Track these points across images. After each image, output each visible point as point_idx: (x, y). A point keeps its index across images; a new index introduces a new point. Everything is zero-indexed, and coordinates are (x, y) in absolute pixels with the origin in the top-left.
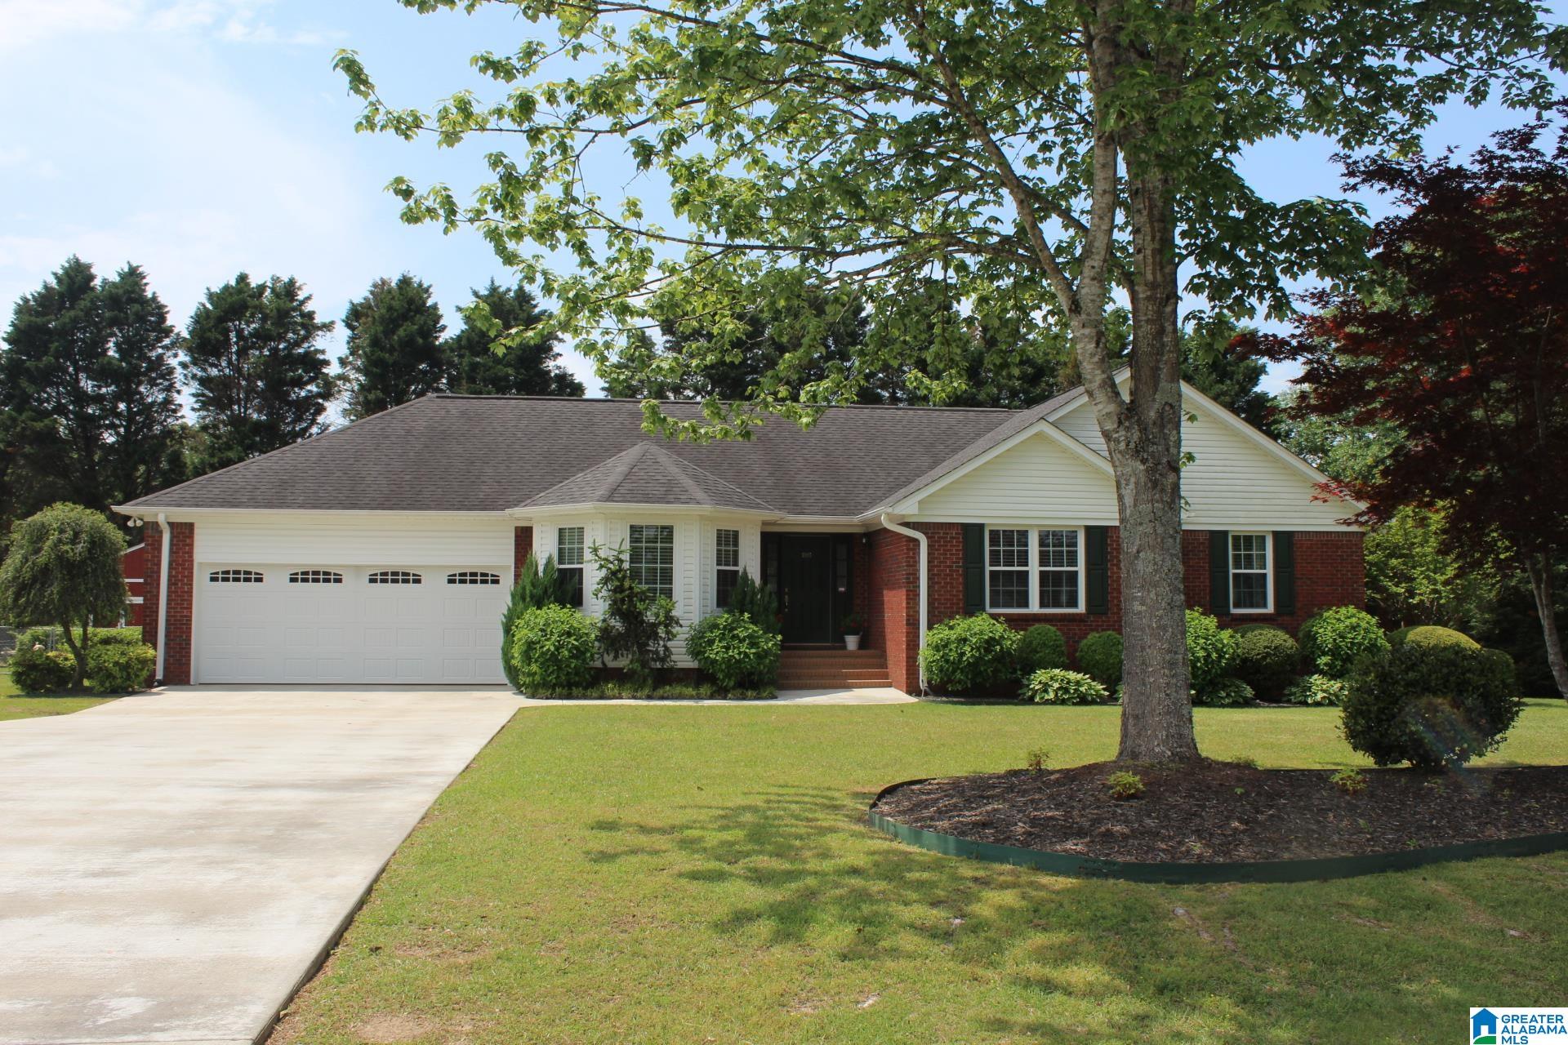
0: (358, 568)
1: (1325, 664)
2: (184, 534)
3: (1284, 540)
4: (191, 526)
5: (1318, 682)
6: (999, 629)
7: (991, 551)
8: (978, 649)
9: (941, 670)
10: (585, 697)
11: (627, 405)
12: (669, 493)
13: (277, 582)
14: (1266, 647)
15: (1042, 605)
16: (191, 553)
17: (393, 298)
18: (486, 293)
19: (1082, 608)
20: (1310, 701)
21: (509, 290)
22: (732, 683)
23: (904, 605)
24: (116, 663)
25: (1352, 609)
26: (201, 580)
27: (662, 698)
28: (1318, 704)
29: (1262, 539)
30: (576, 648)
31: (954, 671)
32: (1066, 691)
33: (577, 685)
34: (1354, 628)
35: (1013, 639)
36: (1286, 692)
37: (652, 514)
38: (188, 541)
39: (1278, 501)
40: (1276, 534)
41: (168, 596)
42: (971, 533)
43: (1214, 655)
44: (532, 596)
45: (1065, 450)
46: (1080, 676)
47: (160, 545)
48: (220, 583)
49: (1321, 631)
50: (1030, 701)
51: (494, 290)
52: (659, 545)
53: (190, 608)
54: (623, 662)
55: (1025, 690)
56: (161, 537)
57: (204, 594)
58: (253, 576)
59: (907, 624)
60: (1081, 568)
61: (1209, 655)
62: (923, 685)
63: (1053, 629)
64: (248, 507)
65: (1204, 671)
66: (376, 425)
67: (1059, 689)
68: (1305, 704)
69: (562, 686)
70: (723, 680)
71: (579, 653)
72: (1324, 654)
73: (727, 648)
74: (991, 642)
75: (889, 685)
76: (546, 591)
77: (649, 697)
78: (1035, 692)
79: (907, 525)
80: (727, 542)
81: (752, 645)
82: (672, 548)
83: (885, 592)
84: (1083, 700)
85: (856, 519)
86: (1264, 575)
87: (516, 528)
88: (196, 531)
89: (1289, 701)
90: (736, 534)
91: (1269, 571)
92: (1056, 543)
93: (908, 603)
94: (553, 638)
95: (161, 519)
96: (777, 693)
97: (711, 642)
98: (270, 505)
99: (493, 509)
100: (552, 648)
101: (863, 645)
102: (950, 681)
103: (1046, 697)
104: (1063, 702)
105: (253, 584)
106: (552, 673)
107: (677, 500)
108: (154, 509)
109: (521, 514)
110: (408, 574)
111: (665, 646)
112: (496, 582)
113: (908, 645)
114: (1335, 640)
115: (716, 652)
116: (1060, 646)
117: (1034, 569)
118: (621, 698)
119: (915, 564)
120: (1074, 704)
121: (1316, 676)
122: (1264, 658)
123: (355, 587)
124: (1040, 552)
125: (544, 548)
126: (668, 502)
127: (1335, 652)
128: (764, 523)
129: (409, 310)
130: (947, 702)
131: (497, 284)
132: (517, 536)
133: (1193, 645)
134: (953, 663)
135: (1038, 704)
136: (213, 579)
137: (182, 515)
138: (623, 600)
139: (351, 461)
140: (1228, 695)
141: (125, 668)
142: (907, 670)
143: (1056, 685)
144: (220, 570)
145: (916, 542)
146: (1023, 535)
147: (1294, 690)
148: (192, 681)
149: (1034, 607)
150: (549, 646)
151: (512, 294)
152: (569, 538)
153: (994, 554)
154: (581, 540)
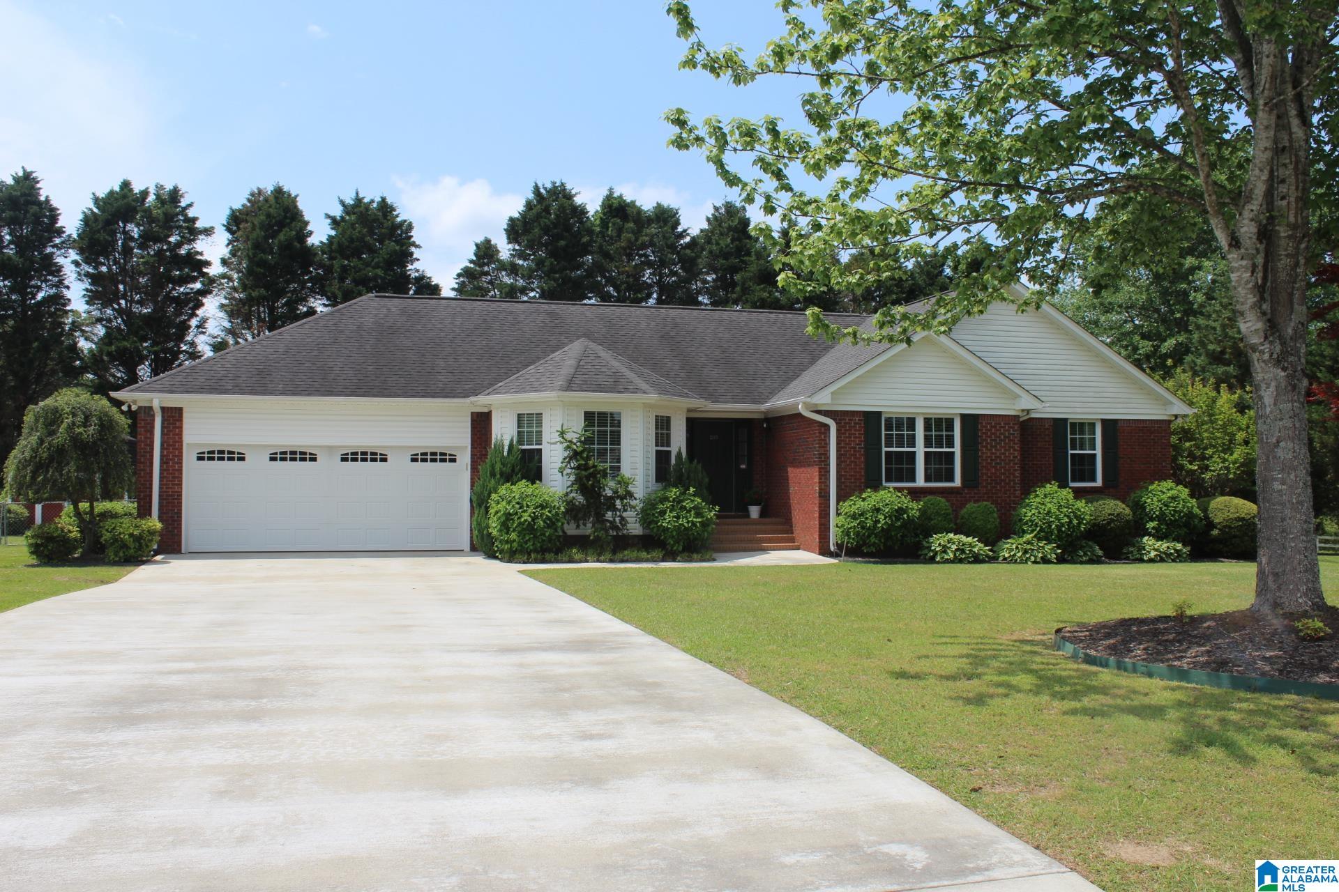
0: (330, 449)
1: (1153, 528)
2: (173, 417)
3: (1109, 425)
4: (180, 410)
5: (1150, 543)
6: (906, 502)
7: (886, 435)
8: (890, 517)
9: (857, 534)
10: (557, 561)
11: (543, 306)
12: (616, 385)
13: (257, 462)
14: (1110, 515)
15: (927, 479)
16: (180, 435)
18: (352, 202)
19: (958, 482)
20: (1145, 558)
21: (373, 201)
22: (681, 548)
23: (817, 480)
24: (131, 535)
25: (1169, 484)
26: (189, 458)
27: (622, 561)
28: (1151, 561)
29: (1092, 425)
30: (548, 518)
31: (869, 536)
32: (963, 551)
33: (549, 550)
34: (1173, 498)
35: (915, 508)
36: (1125, 551)
37: (602, 402)
38: (178, 424)
39: (1105, 395)
40: (1104, 421)
41: (161, 473)
42: (872, 419)
43: (1075, 522)
44: (502, 474)
45: (945, 350)
46: (970, 539)
47: (153, 427)
48: (206, 462)
49: (1149, 500)
50: (932, 560)
51: (359, 201)
52: (609, 429)
53: (180, 484)
54: (588, 529)
55: (926, 551)
56: (154, 420)
57: (192, 472)
58: (236, 456)
59: (820, 496)
60: (957, 449)
61: (1071, 522)
62: (832, 548)
63: (943, 500)
64: (234, 393)
65: (1068, 535)
67: (957, 550)
68: (1141, 560)
69: (536, 551)
70: (673, 546)
71: (551, 523)
72: (1152, 519)
73: (678, 518)
74: (901, 511)
75: (798, 548)
76: (513, 470)
77: (611, 561)
78: (936, 553)
79: (819, 412)
80: (663, 424)
81: (698, 515)
82: (619, 432)
83: (789, 469)
84: (977, 559)
85: (764, 407)
86: (1094, 455)
87: (472, 414)
88: (185, 415)
89: (1127, 558)
90: (668, 419)
91: (1098, 452)
92: (938, 427)
93: (820, 479)
94: (530, 510)
95: (156, 405)
96: (715, 555)
97: (663, 513)
98: (253, 392)
99: (454, 397)
100: (530, 519)
101: (763, 514)
102: (865, 544)
103: (946, 557)
104: (961, 561)
105: (236, 462)
106: (529, 540)
107: (626, 390)
108: (148, 395)
109: (481, 402)
110: (376, 454)
111: (620, 516)
112: (453, 460)
113: (820, 514)
114: (1161, 508)
115: (668, 521)
116: (948, 514)
117: (920, 449)
118: (587, 561)
119: (826, 445)
120: (969, 562)
121: (1146, 538)
122: (1109, 523)
123: (328, 465)
124: (925, 436)
125: (503, 431)
126: (619, 392)
127: (1161, 518)
128: (689, 410)
130: (863, 562)
131: (361, 196)
132: (473, 421)
133: (1058, 513)
134: (869, 528)
135: (938, 563)
136: (200, 458)
137: (173, 400)
138: (588, 478)
139: (315, 353)
140: (1085, 554)
141: (138, 539)
142: (820, 535)
143: (954, 547)
144: (206, 450)
145: (827, 427)
146: (911, 422)
147: (1131, 549)
148: (183, 551)
149: (920, 482)
150: (526, 517)
151: (375, 205)
152: (528, 423)
153: (888, 437)
154: (540, 424)
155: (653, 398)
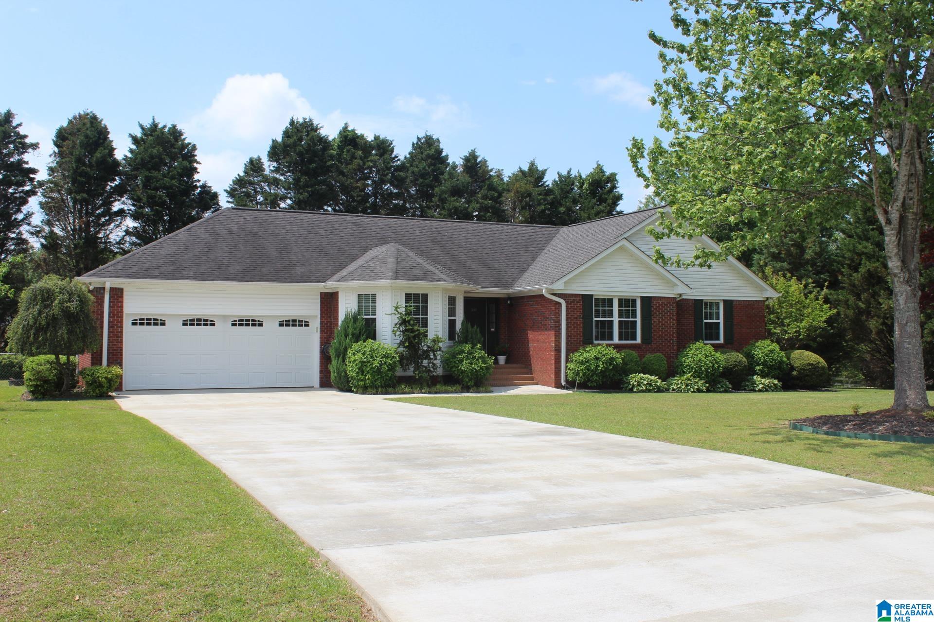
0: (225, 317)
1: (760, 370)
2: (117, 294)
3: (728, 304)
4: (122, 290)
5: (759, 379)
6: (613, 353)
7: (595, 310)
8: (606, 363)
9: (584, 374)
10: (395, 393)
12: (425, 276)
13: (174, 326)
14: (734, 361)
15: (620, 339)
16: (122, 307)
17: (87, 129)
18: (149, 126)
19: (639, 340)
20: (757, 389)
21: (165, 126)
22: (473, 384)
23: (553, 339)
25: (768, 342)
26: (127, 324)
27: (436, 393)
28: (760, 391)
29: (717, 304)
30: (390, 364)
31: (592, 376)
32: (651, 385)
33: (389, 386)
34: (771, 351)
35: (619, 357)
36: (743, 384)
37: (417, 287)
38: (120, 299)
39: (726, 284)
40: (725, 301)
41: (109, 335)
42: (587, 299)
43: (716, 366)
44: (353, 335)
45: (632, 255)
46: (653, 377)
47: (103, 302)
48: (138, 326)
49: (756, 353)
50: (631, 391)
51: (155, 126)
52: (420, 305)
53: (121, 342)
54: (410, 372)
55: (626, 385)
56: (104, 297)
57: (129, 332)
58: (159, 322)
59: (555, 350)
60: (638, 319)
61: (713, 366)
62: (563, 383)
63: (634, 352)
64: (162, 278)
65: (712, 374)
66: (206, 226)
67: (647, 384)
68: (754, 391)
69: (382, 387)
70: (467, 383)
71: (392, 368)
72: (758, 365)
73: (471, 364)
74: (612, 359)
75: (537, 384)
76: (360, 333)
77: (430, 393)
78: (633, 386)
79: (555, 295)
80: (452, 301)
81: (484, 362)
82: (427, 307)
83: (529, 332)
84: (659, 390)
85: (511, 290)
86: (719, 323)
87: (321, 293)
88: (125, 293)
89: (745, 389)
90: (454, 298)
91: (721, 321)
92: (627, 304)
93: (555, 338)
94: (378, 359)
95: (108, 286)
96: (492, 389)
97: (461, 361)
98: (174, 277)
100: (379, 365)
101: (507, 362)
102: (589, 380)
103: (640, 389)
104: (649, 391)
105: (159, 327)
106: (377, 379)
107: (433, 280)
108: (102, 280)
109: (329, 286)
110: (255, 321)
111: (433, 363)
112: (307, 325)
113: (555, 361)
114: (764, 357)
115: (465, 366)
116: (638, 361)
117: (616, 319)
118: (413, 393)
119: (559, 316)
120: (655, 392)
121: (756, 376)
122: (734, 367)
123: (223, 328)
124: (619, 310)
125: (347, 306)
126: (429, 281)
127: (764, 364)
128: (465, 292)
129: (99, 138)
130: (588, 392)
131: (157, 121)
132: (322, 298)
133: (705, 360)
134: (592, 370)
135: (636, 392)
136: (134, 324)
137: (118, 283)
138: (414, 337)
140: (722, 387)
142: (555, 375)
143: (645, 382)
144: (138, 318)
145: (560, 304)
146: (611, 301)
147: (747, 383)
148: (123, 390)
149: (616, 340)
150: (376, 364)
151: (166, 130)
152: (367, 301)
153: (597, 311)
154: (374, 302)
155: (451, 284)
